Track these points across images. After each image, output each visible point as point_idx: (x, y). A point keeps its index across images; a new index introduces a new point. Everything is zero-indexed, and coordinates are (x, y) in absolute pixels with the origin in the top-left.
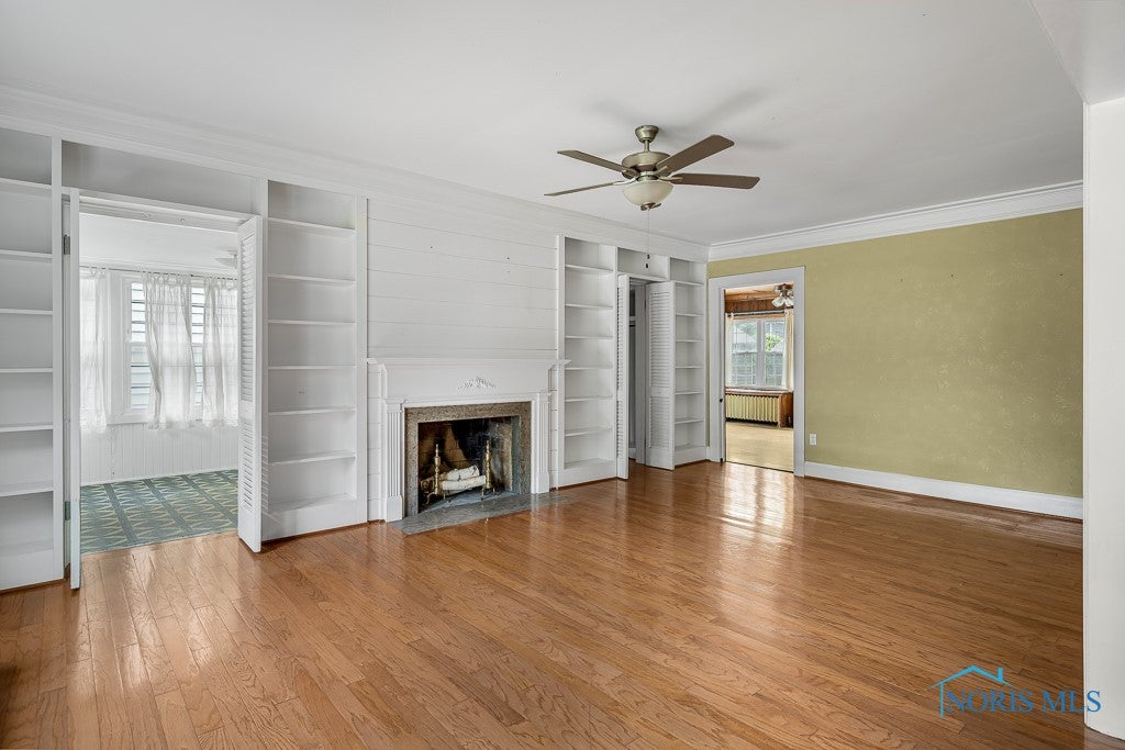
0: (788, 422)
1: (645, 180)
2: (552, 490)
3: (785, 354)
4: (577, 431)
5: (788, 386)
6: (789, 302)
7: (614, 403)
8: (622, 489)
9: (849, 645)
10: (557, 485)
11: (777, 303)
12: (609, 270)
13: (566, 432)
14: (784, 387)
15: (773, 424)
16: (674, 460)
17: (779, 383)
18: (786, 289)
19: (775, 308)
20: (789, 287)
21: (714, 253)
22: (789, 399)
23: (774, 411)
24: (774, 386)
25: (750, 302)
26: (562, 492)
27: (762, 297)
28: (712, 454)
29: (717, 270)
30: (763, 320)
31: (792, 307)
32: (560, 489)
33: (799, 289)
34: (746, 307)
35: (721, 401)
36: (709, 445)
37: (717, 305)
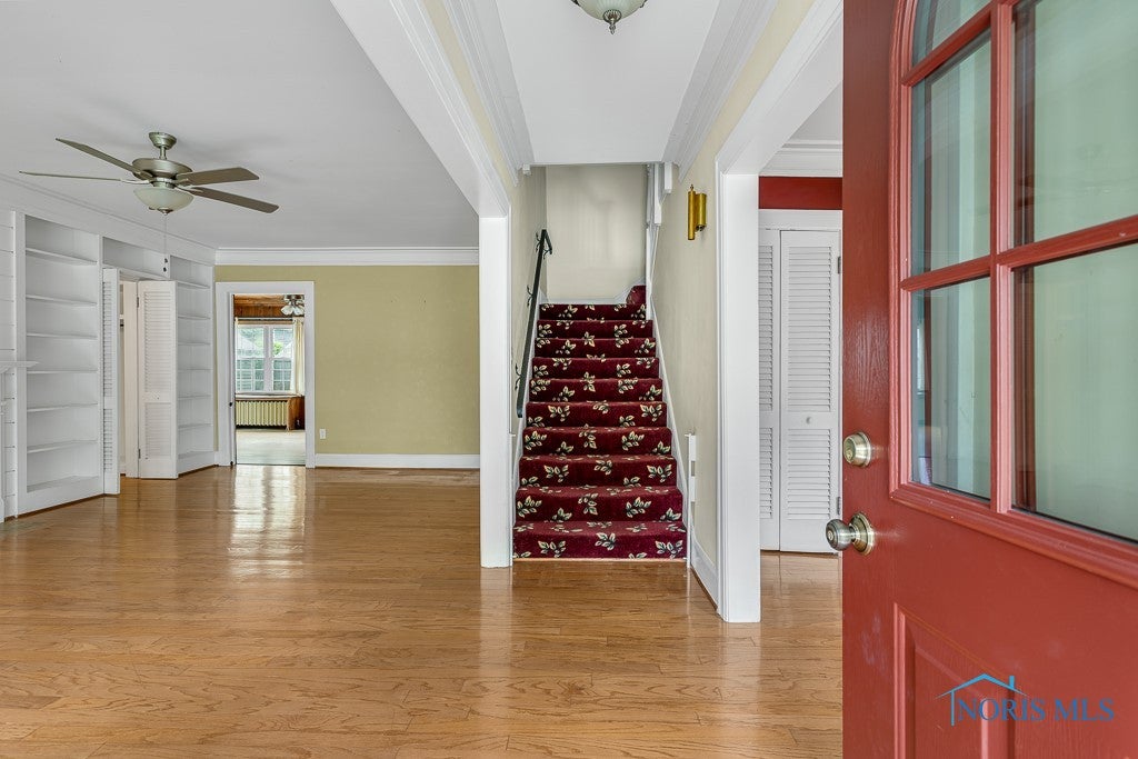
0: (298, 423)
1: (163, 186)
2: (9, 519)
3: (293, 361)
4: (43, 446)
5: (297, 391)
6: (298, 311)
7: (100, 411)
8: (110, 506)
9: (354, 567)
10: (16, 513)
11: (286, 310)
12: (94, 262)
13: (29, 448)
14: (292, 391)
15: (282, 428)
16: (177, 470)
17: (288, 388)
18: (296, 299)
19: (284, 316)
20: (298, 297)
21: (222, 257)
22: (300, 401)
23: (283, 414)
24: (283, 391)
25: (256, 307)
26: (24, 520)
27: (269, 304)
28: (222, 459)
29: (223, 274)
30: (271, 326)
31: (303, 316)
32: (20, 516)
33: (309, 301)
34: (252, 312)
35: (231, 404)
36: (217, 450)
37: (225, 310)
